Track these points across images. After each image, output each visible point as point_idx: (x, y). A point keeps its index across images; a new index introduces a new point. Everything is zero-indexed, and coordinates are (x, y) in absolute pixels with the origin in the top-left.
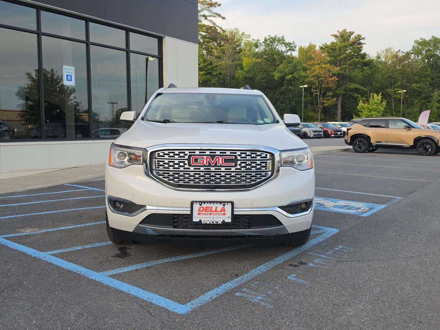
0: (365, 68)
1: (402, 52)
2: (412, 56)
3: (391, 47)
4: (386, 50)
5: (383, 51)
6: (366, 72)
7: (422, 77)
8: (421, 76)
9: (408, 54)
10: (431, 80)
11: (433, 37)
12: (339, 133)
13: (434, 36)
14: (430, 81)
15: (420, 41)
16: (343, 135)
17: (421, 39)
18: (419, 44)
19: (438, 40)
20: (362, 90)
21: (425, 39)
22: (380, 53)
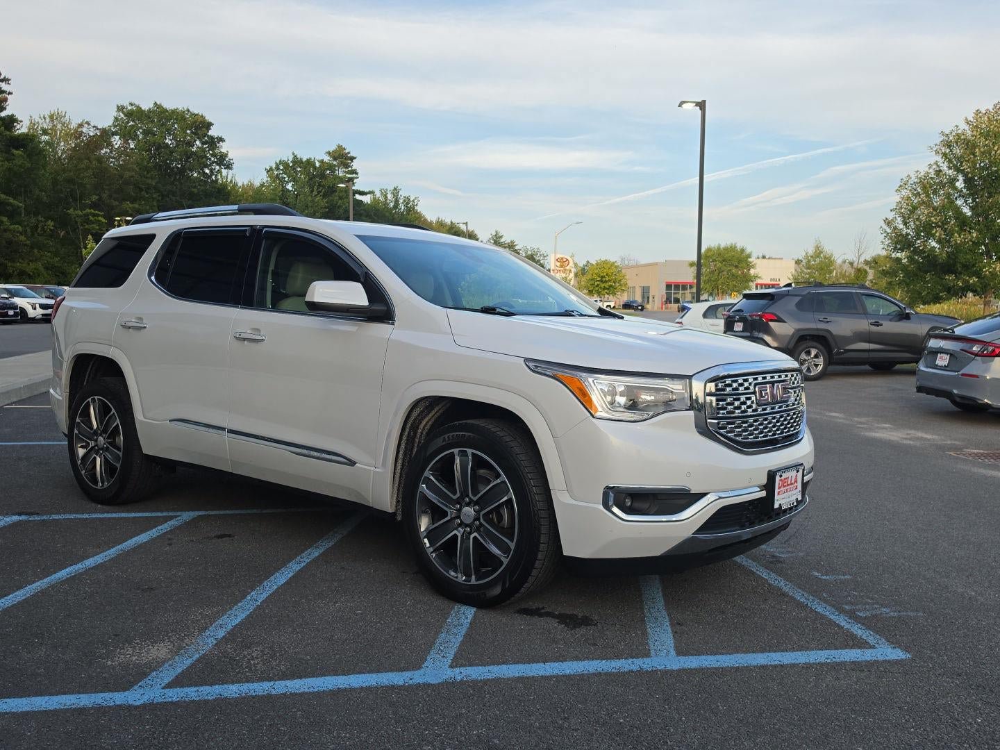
0: (15, 152)
1: (94, 127)
2: (117, 141)
3: (62, 110)
4: (51, 117)
5: (45, 118)
6: (18, 162)
7: (141, 190)
8: (139, 187)
9: (105, 134)
10: (160, 198)
11: (155, 104)
12: (11, 312)
13: (158, 103)
14: (158, 201)
15: (129, 108)
16: (19, 317)
17: (131, 104)
18: (130, 114)
19: (167, 114)
20: (11, 204)
21: (141, 106)
22: (37, 121)
